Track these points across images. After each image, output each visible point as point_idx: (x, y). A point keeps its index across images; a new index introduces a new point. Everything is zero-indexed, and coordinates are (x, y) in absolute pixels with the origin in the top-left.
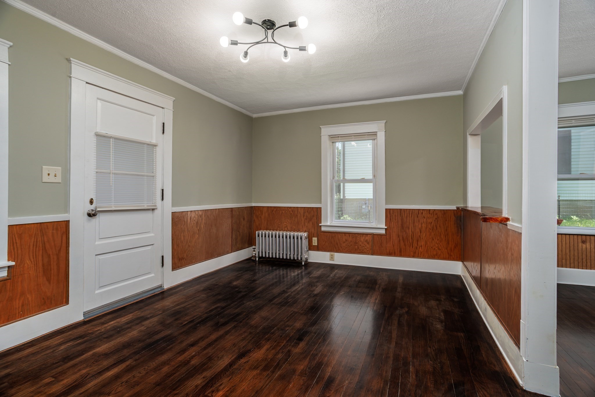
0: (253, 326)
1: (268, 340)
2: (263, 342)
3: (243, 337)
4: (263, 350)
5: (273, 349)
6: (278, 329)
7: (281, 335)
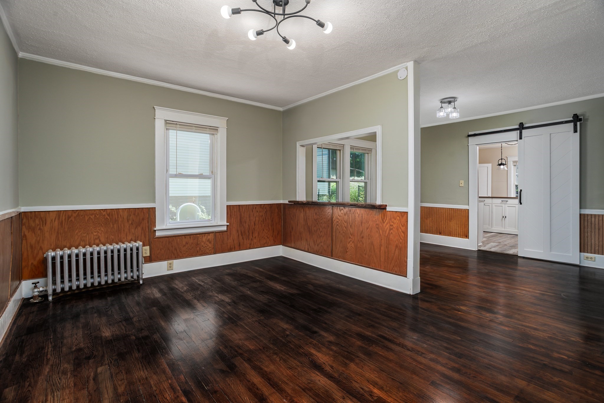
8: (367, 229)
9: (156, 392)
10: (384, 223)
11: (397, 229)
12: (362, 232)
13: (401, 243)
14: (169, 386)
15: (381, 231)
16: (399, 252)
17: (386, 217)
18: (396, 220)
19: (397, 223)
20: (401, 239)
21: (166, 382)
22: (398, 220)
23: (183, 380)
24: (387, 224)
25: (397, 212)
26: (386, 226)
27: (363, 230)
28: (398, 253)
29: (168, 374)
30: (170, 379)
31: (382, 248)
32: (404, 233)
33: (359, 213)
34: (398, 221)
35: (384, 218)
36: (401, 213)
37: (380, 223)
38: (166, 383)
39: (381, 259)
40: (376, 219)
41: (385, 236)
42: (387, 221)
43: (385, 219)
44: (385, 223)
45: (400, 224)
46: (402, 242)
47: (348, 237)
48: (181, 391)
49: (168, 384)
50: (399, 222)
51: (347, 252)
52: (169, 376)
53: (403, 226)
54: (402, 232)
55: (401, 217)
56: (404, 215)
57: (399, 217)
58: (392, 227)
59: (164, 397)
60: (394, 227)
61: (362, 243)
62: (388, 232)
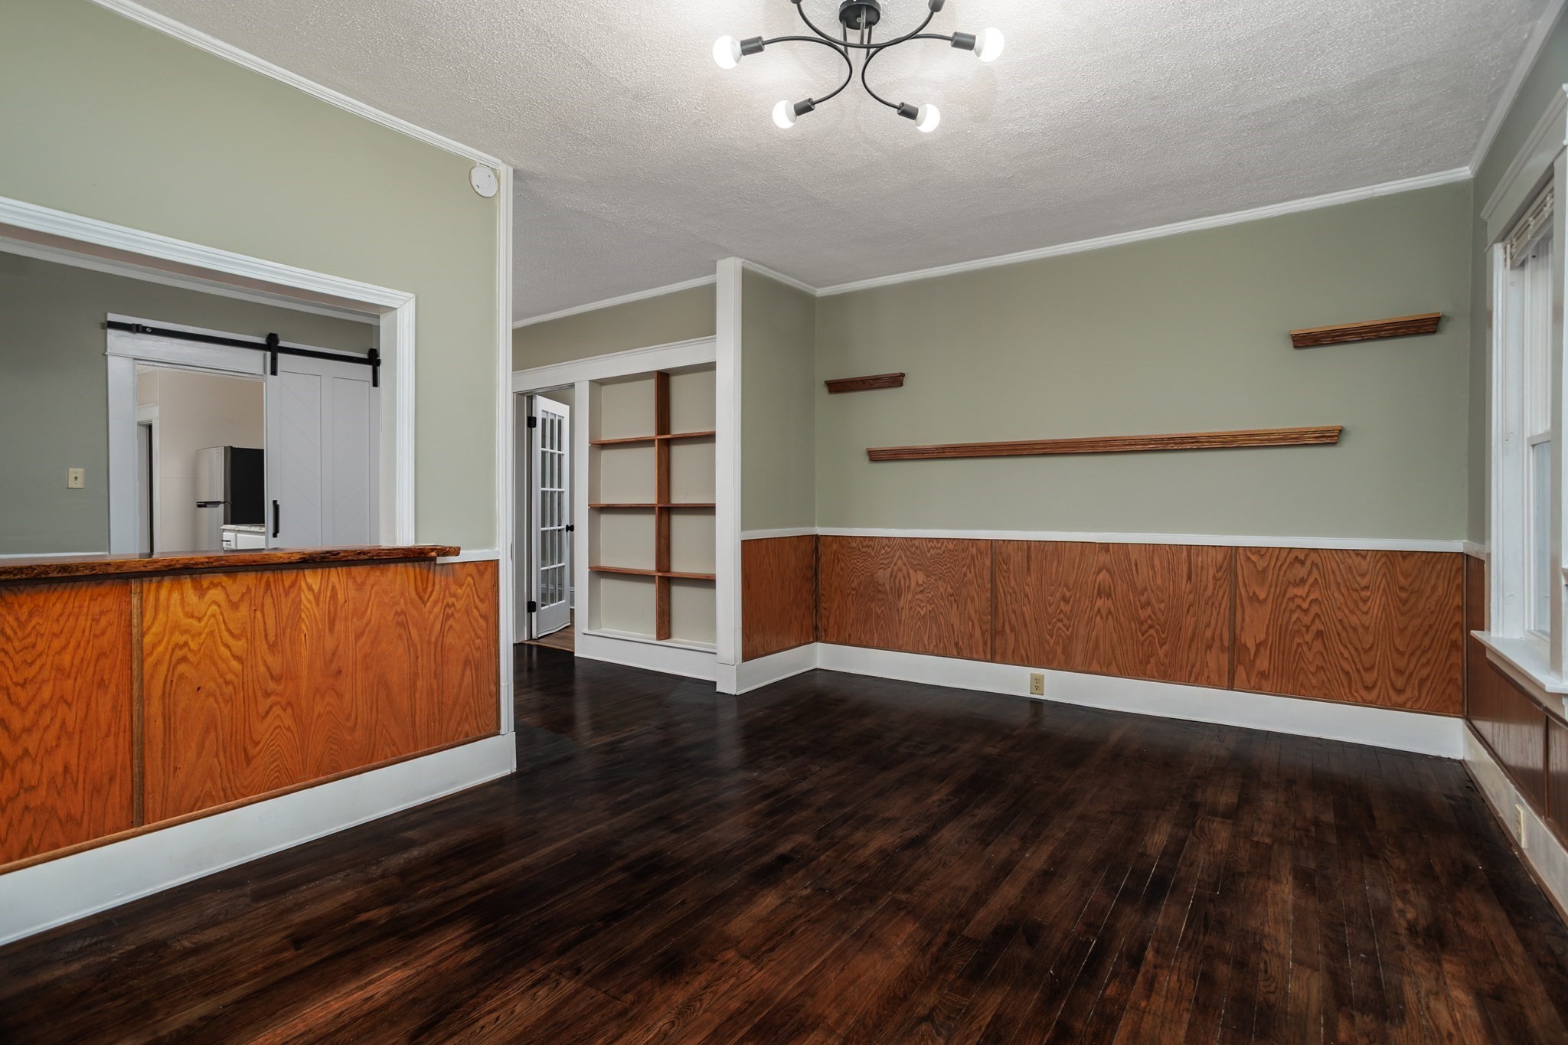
0: (909, 913)
1: (862, 867)
2: (874, 862)
3: (929, 879)
4: (873, 846)
5: (853, 846)
6: (832, 893)
7: (828, 876)
8: (358, 637)
9: (1188, 1007)
10: (425, 604)
11: (468, 613)
12: (334, 654)
13: (478, 649)
14: (1153, 995)
15: (414, 632)
16: (474, 677)
17: (430, 585)
18: (464, 587)
19: (468, 596)
20: (479, 637)
21: (1150, 1009)
22: (469, 585)
23: (1117, 983)
24: (435, 603)
25: (467, 565)
26: (430, 612)
27: (341, 647)
28: (472, 677)
29: (1130, 1021)
30: (1138, 1009)
31: (419, 684)
32: (485, 617)
33: (316, 588)
34: (469, 589)
35: (425, 590)
36: (476, 565)
37: (409, 606)
38: (1153, 1008)
39: (417, 719)
40: (393, 597)
41: (429, 643)
42: (434, 594)
43: (429, 590)
44: (428, 604)
45: (476, 597)
46: (481, 646)
47: (259, 694)
48: (1142, 969)
49: (1152, 1000)
50: (472, 590)
51: (249, 760)
52: (1132, 1015)
53: (482, 601)
54: (481, 616)
55: (476, 575)
56: (486, 569)
57: (473, 578)
58: (449, 611)
59: (1181, 985)
60: (457, 608)
61: (337, 694)
62: (439, 627)
